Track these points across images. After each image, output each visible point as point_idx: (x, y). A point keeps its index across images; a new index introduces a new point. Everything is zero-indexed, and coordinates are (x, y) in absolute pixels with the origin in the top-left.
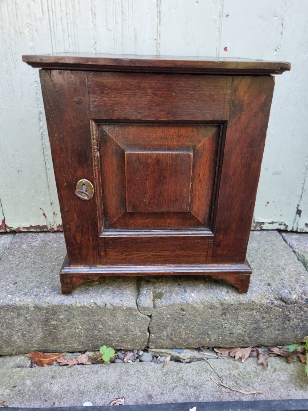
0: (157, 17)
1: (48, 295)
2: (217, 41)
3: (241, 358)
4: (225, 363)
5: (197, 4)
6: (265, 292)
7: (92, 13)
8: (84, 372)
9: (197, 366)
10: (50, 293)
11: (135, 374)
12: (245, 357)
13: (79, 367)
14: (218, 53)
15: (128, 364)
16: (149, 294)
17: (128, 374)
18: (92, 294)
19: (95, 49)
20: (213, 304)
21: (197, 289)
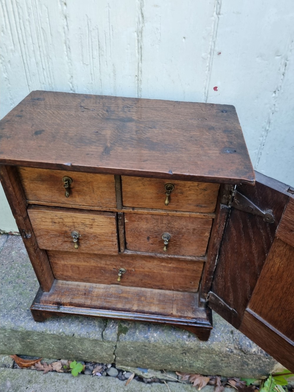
0: (138, 52)
1: (23, 319)
2: (207, 80)
3: (198, 386)
4: (183, 389)
5: (184, 40)
6: (226, 340)
7: (66, 46)
8: (56, 380)
9: (156, 388)
10: (25, 317)
11: (99, 389)
12: (202, 385)
13: (52, 374)
14: (207, 92)
15: (95, 377)
16: (115, 328)
17: (93, 388)
18: (62, 322)
19: (71, 83)
20: (174, 346)
21: (160, 330)
